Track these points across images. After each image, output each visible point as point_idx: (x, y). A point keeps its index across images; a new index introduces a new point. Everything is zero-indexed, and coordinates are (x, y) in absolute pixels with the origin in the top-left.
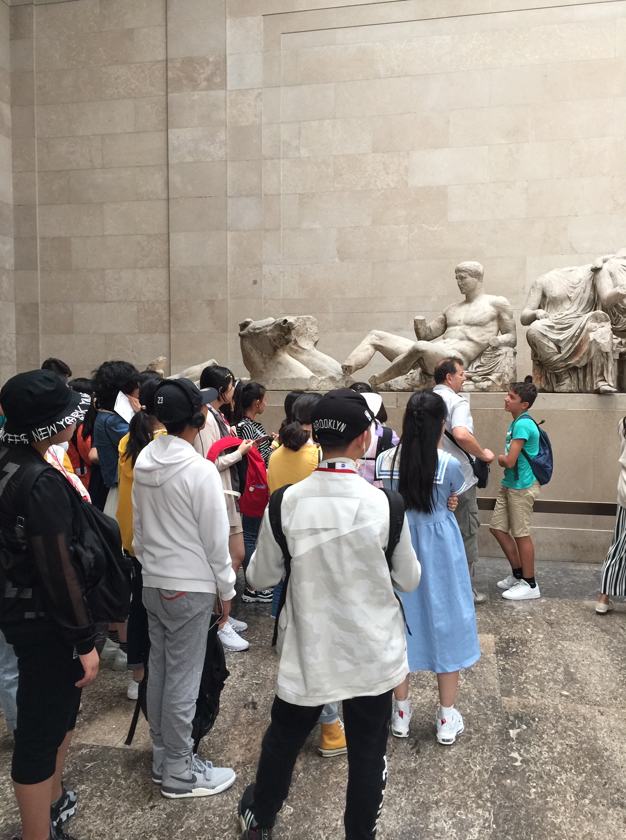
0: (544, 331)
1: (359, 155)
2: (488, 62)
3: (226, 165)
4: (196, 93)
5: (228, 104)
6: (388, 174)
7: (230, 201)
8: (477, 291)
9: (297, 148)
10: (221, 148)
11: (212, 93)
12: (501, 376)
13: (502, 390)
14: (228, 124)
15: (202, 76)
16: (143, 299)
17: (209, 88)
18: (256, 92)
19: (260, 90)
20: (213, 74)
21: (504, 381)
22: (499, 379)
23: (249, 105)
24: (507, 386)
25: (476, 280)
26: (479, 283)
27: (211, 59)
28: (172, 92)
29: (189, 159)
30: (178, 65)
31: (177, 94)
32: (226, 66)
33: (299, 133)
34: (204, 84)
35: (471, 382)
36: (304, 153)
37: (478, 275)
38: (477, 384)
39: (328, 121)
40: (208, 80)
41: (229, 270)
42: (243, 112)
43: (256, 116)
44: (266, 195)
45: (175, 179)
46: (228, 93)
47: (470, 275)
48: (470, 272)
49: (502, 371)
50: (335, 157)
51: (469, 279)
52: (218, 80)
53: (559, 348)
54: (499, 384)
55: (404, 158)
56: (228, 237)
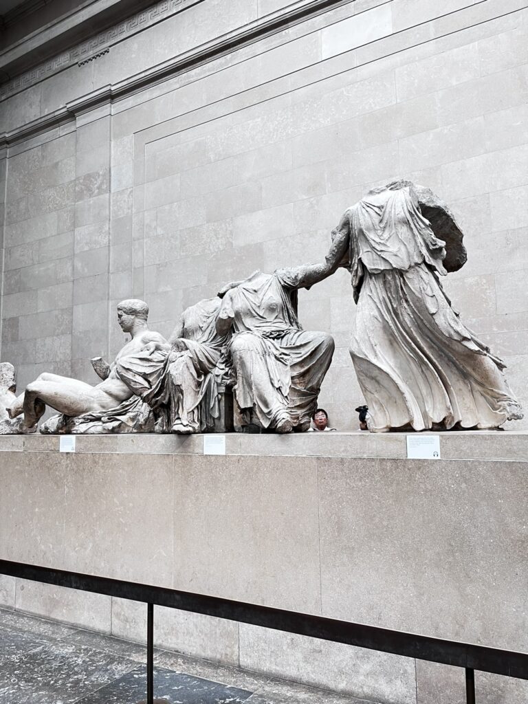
0: (128, 364)
1: (197, 226)
2: (290, 132)
3: (109, 250)
4: (91, 199)
5: (112, 203)
6: (218, 238)
7: (111, 277)
8: (135, 329)
9: (155, 228)
10: (105, 236)
11: (101, 197)
12: (136, 415)
13: (135, 431)
14: (111, 218)
15: (96, 186)
16: (58, 360)
17: (99, 194)
18: (130, 190)
19: (131, 189)
20: (102, 183)
21: (139, 420)
22: (133, 419)
23: (125, 201)
24: (143, 427)
25: (133, 317)
26: (137, 320)
27: (101, 173)
28: (78, 201)
29: (86, 248)
30: (81, 181)
31: (80, 202)
32: (110, 176)
33: (157, 217)
34: (97, 191)
35: (101, 423)
36: (160, 231)
37: (133, 312)
38: (104, 425)
39: (176, 203)
40: (99, 188)
41: (110, 331)
42: (121, 207)
43: (129, 209)
44: (134, 268)
45: (78, 265)
46: (112, 195)
47: (125, 312)
48: (124, 310)
49: (137, 410)
50: (181, 231)
51: (125, 317)
52: (104, 187)
53: (149, 382)
54: (131, 424)
55: (229, 224)
56: (110, 305)
